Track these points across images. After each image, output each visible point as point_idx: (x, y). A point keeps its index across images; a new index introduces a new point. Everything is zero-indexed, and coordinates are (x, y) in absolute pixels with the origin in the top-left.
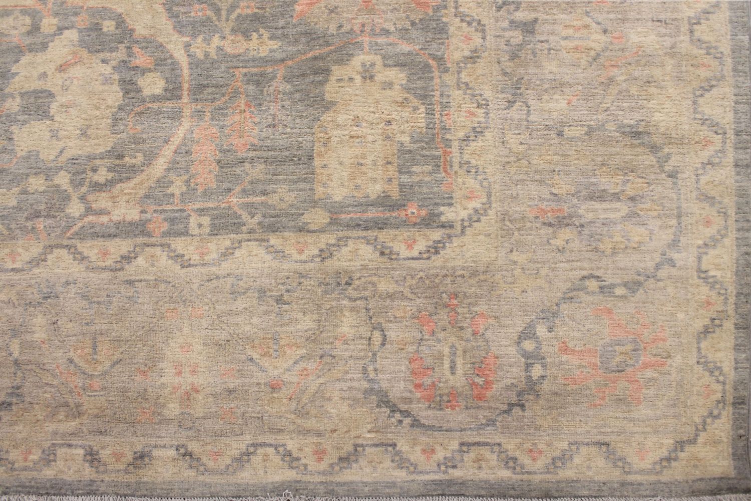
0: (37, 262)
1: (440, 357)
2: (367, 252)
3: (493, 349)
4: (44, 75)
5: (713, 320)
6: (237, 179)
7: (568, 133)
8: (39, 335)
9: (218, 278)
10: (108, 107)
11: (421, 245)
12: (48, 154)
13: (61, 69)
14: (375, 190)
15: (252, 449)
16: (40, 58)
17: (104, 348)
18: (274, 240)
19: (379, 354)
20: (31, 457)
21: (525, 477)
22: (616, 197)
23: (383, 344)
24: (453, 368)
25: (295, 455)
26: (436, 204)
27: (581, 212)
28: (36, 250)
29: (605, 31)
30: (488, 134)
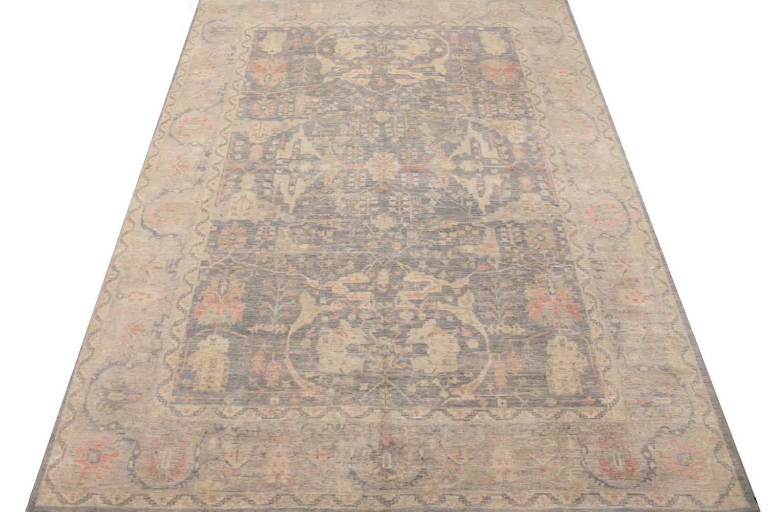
0: (429, 416)
1: (611, 458)
2: (574, 416)
3: (633, 456)
4: (422, 338)
5: (717, 445)
6: (516, 385)
7: (642, 369)
8: (432, 447)
9: (513, 425)
10: (454, 352)
11: (595, 414)
12: (429, 370)
13: (430, 335)
14: (573, 391)
15: (536, 496)
16: (419, 330)
17: (465, 453)
18: (535, 410)
19: (586, 457)
20: (433, 499)
21: (658, 508)
22: (665, 395)
23: (587, 453)
24: (618, 463)
25: (556, 497)
26: (598, 397)
27: (654, 401)
28: (427, 411)
29: (644, 328)
30: (613, 369)
